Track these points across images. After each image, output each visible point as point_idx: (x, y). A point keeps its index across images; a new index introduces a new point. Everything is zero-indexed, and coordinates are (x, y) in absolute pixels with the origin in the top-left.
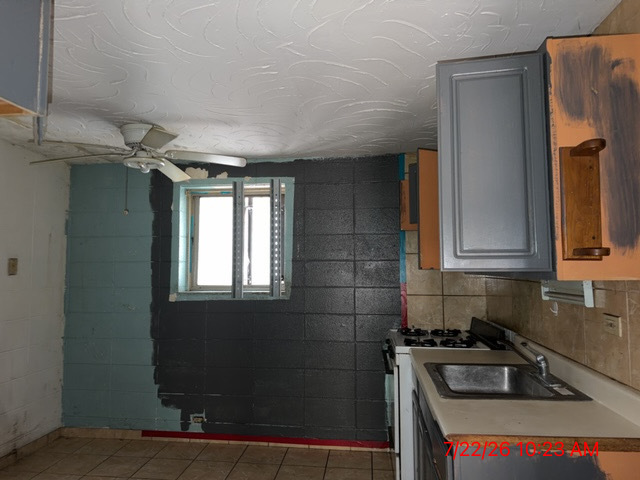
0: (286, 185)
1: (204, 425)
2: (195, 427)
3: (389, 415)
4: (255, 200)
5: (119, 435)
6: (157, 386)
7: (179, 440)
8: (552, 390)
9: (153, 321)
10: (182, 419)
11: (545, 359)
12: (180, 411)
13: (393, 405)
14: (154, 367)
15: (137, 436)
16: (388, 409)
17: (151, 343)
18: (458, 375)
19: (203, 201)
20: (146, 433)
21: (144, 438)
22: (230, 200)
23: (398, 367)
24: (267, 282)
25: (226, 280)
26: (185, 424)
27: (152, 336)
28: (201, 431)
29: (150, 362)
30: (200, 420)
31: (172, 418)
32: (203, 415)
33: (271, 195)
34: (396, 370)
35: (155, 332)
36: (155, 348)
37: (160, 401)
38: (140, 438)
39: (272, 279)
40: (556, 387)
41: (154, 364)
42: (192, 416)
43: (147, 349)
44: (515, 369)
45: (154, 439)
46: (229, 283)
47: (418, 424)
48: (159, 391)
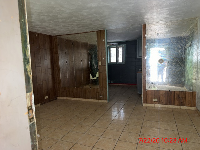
0: (124, 46)
2: (112, 82)
4: (119, 48)
12: (109, 80)
19: (111, 49)
22: (115, 48)
24: (121, 61)
25: (115, 61)
26: (110, 82)
33: (122, 47)
39: (122, 61)
46: (116, 62)
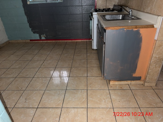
1: (45, 37)
2: (43, 38)
3: (91, 32)
5: (24, 41)
6: (31, 29)
7: (40, 41)
8: (132, 18)
9: (25, 10)
10: (39, 36)
11: (132, 11)
12: (38, 34)
13: (92, 30)
14: (28, 24)
15: (29, 41)
16: (91, 31)
17: (26, 17)
18: (109, 18)
20: (31, 40)
21: (31, 41)
23: (93, 18)
26: (40, 37)
27: (26, 15)
28: (45, 39)
29: (27, 22)
30: (44, 36)
31: (37, 36)
32: (45, 35)
34: (93, 19)
35: (26, 13)
36: (27, 18)
37: (32, 32)
38: (30, 41)
40: (133, 17)
41: (28, 23)
42: (42, 36)
43: (25, 19)
44: (123, 15)
45: (33, 41)
47: (98, 31)
48: (32, 30)
